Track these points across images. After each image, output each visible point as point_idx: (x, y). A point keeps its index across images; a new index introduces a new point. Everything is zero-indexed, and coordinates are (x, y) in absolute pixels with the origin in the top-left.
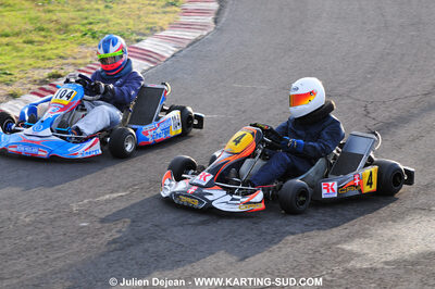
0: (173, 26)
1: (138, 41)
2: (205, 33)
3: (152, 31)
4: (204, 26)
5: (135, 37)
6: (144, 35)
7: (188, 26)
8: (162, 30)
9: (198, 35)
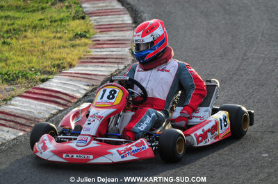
0: (84, 61)
1: (43, 81)
2: (122, 67)
3: (60, 68)
4: (119, 59)
5: (39, 76)
6: (50, 73)
7: (101, 60)
8: (71, 66)
9: (114, 70)
